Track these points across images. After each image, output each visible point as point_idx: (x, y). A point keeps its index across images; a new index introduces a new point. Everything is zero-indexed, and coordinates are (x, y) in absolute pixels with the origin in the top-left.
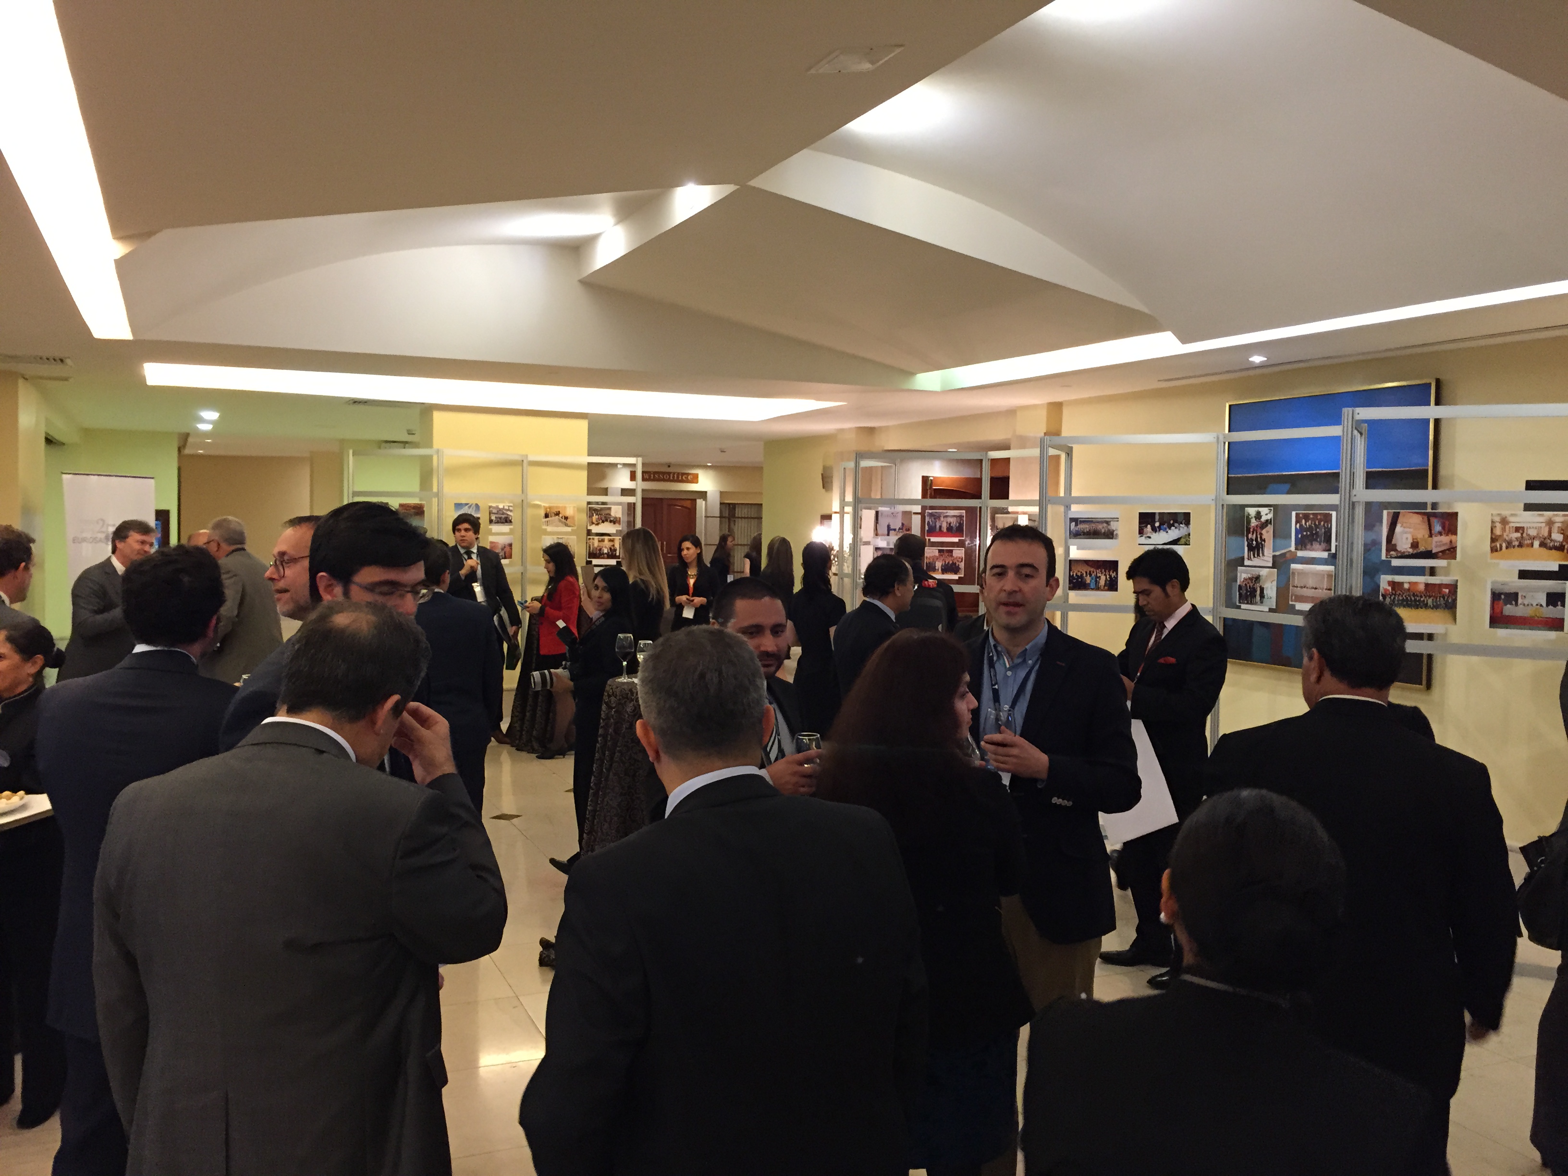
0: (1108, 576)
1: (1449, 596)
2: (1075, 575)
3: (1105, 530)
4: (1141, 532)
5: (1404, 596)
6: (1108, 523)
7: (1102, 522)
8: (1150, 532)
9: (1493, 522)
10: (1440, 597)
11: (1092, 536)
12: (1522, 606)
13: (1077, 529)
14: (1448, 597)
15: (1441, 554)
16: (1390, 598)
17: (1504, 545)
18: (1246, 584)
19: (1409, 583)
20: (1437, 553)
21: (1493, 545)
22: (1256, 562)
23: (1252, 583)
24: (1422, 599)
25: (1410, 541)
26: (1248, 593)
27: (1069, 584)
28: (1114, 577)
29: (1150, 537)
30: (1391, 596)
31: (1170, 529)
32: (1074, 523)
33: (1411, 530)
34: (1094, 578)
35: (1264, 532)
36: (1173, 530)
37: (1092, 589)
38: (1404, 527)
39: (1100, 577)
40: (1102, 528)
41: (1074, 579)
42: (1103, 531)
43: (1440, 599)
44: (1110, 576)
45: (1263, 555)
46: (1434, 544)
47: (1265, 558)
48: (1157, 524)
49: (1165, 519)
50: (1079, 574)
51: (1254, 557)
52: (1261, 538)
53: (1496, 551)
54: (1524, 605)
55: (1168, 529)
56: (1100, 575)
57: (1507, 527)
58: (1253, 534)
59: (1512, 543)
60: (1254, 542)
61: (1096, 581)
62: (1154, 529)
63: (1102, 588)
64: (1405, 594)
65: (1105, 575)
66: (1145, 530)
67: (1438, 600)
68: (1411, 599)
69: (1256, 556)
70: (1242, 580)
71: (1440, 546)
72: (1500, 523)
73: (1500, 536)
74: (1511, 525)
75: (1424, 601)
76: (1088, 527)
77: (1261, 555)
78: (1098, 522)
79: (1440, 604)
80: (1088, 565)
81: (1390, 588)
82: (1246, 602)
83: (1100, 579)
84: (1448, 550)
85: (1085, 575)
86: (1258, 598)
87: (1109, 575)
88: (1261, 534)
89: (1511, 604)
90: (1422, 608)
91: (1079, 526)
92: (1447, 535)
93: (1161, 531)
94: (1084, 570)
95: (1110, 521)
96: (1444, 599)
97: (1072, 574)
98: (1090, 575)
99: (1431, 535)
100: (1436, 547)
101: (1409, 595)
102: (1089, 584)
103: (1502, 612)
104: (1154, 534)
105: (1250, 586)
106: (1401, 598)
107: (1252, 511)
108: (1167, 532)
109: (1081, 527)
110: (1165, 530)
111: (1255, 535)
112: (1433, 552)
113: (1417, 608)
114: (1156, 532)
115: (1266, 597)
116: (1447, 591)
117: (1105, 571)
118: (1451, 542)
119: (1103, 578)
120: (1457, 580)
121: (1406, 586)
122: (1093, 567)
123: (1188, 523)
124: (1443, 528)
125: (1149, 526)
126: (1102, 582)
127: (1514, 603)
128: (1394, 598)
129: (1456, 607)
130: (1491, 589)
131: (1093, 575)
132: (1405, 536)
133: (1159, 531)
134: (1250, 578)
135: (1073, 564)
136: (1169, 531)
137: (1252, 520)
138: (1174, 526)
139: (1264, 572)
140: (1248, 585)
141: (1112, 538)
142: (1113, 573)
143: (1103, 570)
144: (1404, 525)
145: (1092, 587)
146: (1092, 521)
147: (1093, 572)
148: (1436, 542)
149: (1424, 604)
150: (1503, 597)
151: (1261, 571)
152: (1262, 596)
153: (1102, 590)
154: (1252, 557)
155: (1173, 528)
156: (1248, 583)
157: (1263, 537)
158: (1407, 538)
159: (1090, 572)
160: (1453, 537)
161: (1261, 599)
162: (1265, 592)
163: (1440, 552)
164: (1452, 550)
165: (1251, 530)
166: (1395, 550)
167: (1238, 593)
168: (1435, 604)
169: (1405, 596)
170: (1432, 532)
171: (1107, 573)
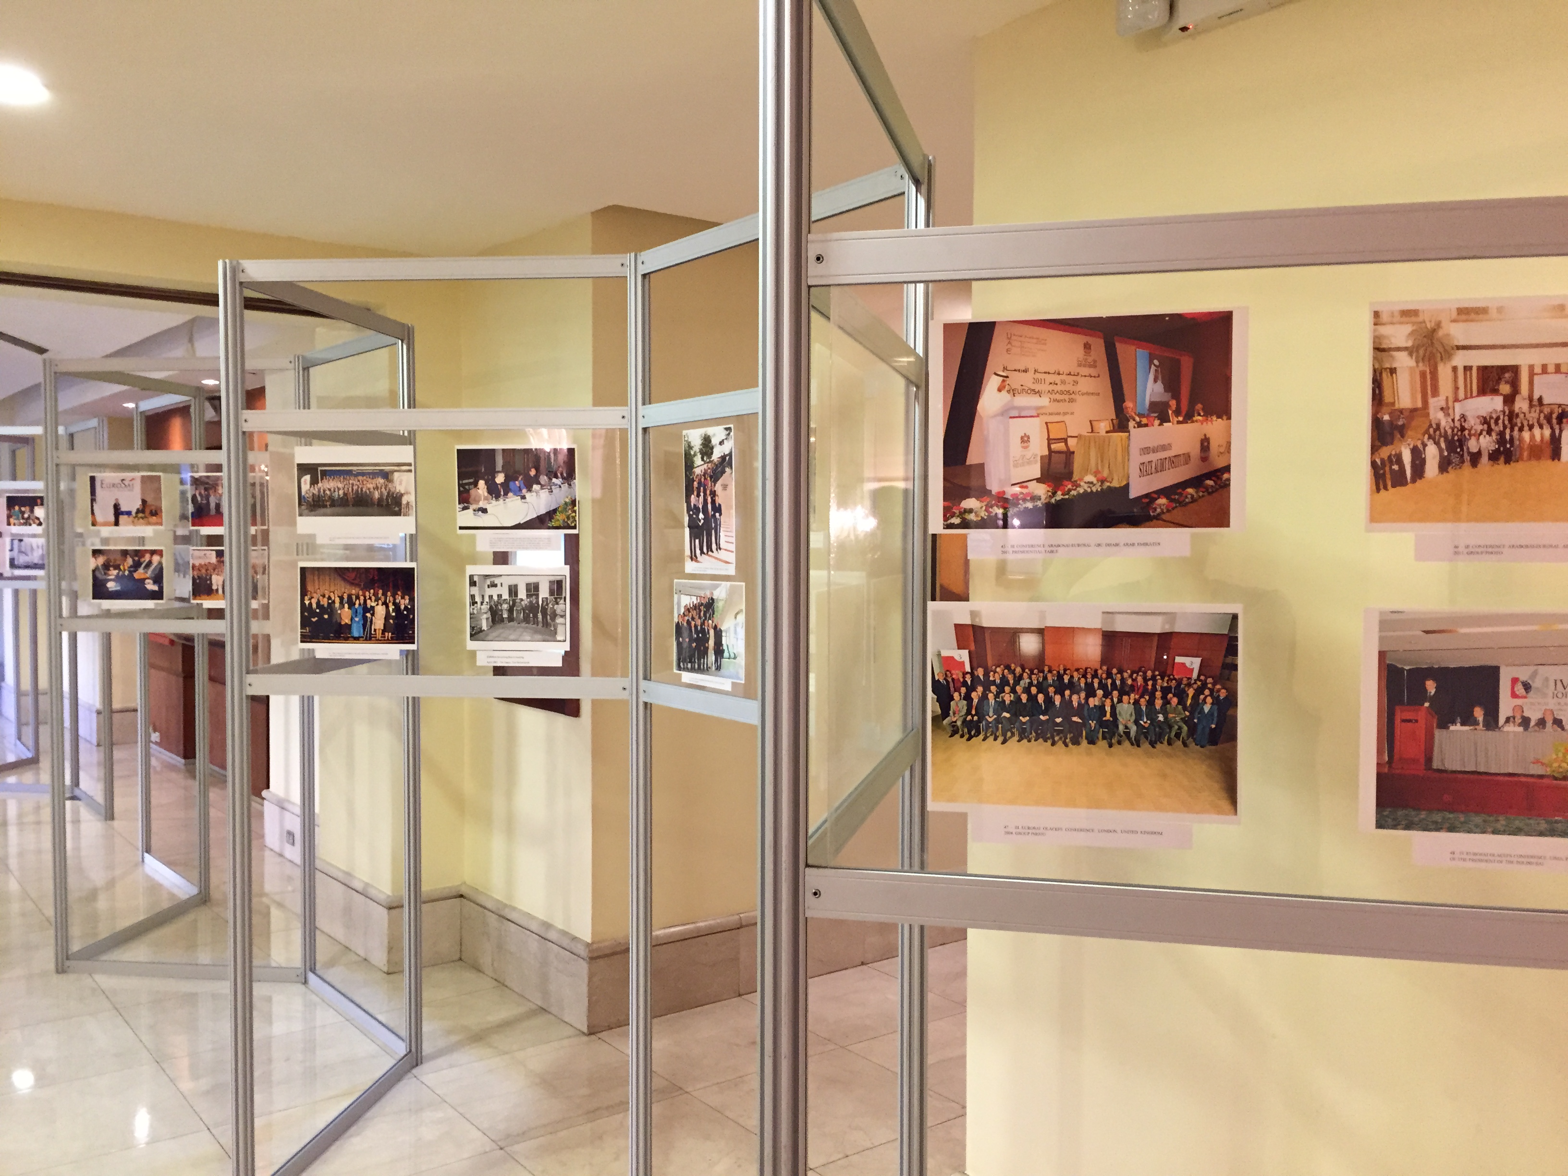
0: (391, 607)
1: (1204, 685)
2: (314, 606)
3: (381, 494)
4: (465, 499)
5: (1019, 689)
6: (387, 476)
7: (374, 475)
8: (486, 499)
9: (1380, 350)
10: (1165, 691)
11: (351, 509)
12: (1513, 729)
13: (316, 492)
14: (1199, 691)
15: (1162, 501)
16: (968, 698)
17: (1432, 453)
18: (688, 622)
19: (1040, 632)
20: (1150, 498)
21: (1385, 452)
22: (706, 564)
23: (700, 618)
24: (1093, 702)
25: (1039, 448)
26: (694, 645)
27: (303, 626)
28: (406, 608)
29: (484, 511)
30: (971, 689)
31: (529, 489)
32: (308, 478)
33: (1043, 401)
34: (360, 611)
35: (718, 487)
36: (537, 492)
37: (357, 639)
38: (1013, 392)
39: (373, 608)
40: (373, 487)
41: (314, 614)
42: (377, 495)
43: (1166, 702)
44: (397, 606)
45: (719, 548)
46: (1136, 459)
47: (722, 554)
48: (500, 479)
49: (519, 466)
50: (324, 602)
51: (702, 552)
52: (713, 502)
53: (1399, 480)
54: (1525, 722)
55: (524, 491)
56: (373, 604)
57: (1444, 372)
58: (698, 496)
59: (1462, 442)
60: (701, 516)
61: (365, 618)
62: (494, 492)
63: (379, 635)
64: (1025, 681)
65: (385, 604)
66: (473, 492)
67: (1158, 703)
68: (1049, 701)
69: (705, 550)
70: (682, 610)
71: (1161, 467)
72: (1410, 351)
73: (1414, 410)
74: (1460, 359)
75: (1102, 708)
76: (340, 485)
77: (714, 546)
78: (363, 474)
79: (1168, 723)
80: (344, 579)
81: (963, 656)
82: (689, 665)
83: (373, 615)
84: (1196, 482)
85: (337, 605)
86: (712, 657)
87: (394, 604)
88: (713, 494)
89: (1468, 720)
90: (1092, 741)
91: (320, 485)
92: (1188, 418)
93: (510, 494)
94: (335, 591)
95: (393, 472)
96: (1181, 695)
97: (307, 602)
98: (351, 605)
99: (1121, 424)
100: (1145, 470)
101: (1041, 688)
102: (348, 626)
103: (1429, 760)
104: (494, 502)
105: (696, 626)
106: (1008, 698)
107: (695, 437)
108: (523, 497)
109: (328, 485)
110: (518, 492)
111: (701, 498)
112: (1133, 494)
113: (1076, 742)
114: (497, 497)
115: (726, 654)
116: (1194, 663)
117: (384, 594)
118: (1205, 445)
119: (380, 610)
120: (1235, 617)
121: (1029, 645)
122: (357, 585)
123: (569, 476)
124: (1172, 385)
125: (482, 483)
126: (379, 623)
127: (1479, 713)
128: (984, 697)
129: (1233, 737)
130: (1382, 655)
131: (357, 606)
132: (1018, 427)
133: (506, 494)
134: (695, 607)
135: (309, 577)
136: (528, 495)
137: (695, 459)
138: (538, 483)
139: (720, 593)
140: (693, 623)
141: (398, 514)
142: (403, 598)
143: (380, 592)
144: (1016, 380)
145: (356, 634)
146: (349, 473)
147: (358, 597)
148: (1146, 450)
149: (1102, 724)
150: (1431, 687)
151: (717, 587)
152: (719, 652)
153: (379, 641)
154: (698, 552)
155: (536, 487)
156: (693, 619)
157: (718, 500)
158: (1025, 440)
159: (350, 596)
160: (1213, 427)
161: (716, 660)
162: (724, 642)
163: (1164, 492)
164: (1210, 482)
165: (696, 484)
166: (982, 492)
167: (675, 644)
168: (1145, 722)
169: (1027, 690)
170: (1129, 404)
171: (390, 598)
